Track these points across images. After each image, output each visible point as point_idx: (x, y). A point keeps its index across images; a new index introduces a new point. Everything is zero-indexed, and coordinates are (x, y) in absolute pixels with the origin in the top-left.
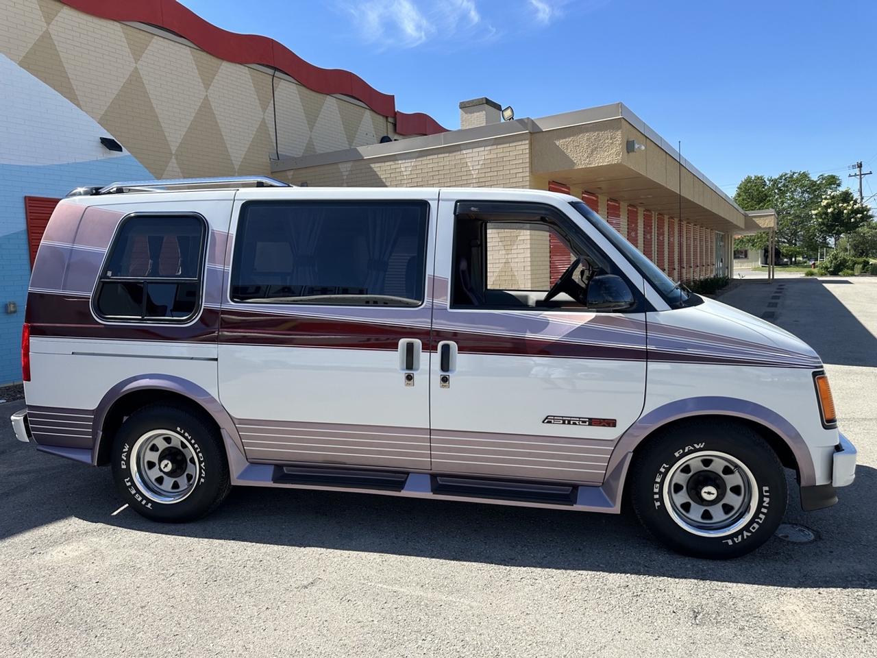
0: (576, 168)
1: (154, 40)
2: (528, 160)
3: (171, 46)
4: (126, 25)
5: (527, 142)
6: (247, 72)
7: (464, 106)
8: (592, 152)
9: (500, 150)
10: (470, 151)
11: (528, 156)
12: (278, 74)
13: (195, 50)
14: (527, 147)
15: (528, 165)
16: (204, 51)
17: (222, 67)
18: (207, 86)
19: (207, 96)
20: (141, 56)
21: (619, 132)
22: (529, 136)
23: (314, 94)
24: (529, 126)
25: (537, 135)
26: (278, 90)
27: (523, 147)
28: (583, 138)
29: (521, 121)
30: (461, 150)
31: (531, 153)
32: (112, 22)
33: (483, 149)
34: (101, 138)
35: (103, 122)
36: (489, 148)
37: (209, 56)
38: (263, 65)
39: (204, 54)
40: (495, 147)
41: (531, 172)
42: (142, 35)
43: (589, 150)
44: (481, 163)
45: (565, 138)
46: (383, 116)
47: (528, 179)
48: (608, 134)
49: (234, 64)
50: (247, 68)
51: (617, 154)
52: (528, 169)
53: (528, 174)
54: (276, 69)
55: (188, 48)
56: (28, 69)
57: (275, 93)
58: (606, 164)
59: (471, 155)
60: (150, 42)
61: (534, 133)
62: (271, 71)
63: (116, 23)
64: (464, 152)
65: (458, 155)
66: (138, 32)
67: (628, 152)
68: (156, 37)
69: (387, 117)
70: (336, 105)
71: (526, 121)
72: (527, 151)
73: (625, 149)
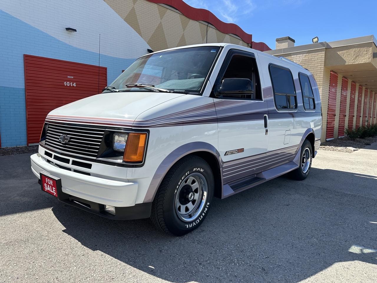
0: (347, 64)
1: (167, 11)
2: (324, 60)
3: (173, 13)
4: (159, 5)
5: (324, 52)
6: (198, 24)
7: (278, 40)
8: (356, 57)
9: (310, 56)
10: (296, 56)
11: (324, 58)
12: (209, 25)
13: (181, 15)
14: (324, 54)
15: (323, 62)
16: (184, 15)
17: (190, 22)
18: (184, 30)
19: (184, 34)
20: (163, 17)
21: (371, 48)
22: (325, 50)
23: (221, 33)
24: (326, 45)
25: (329, 49)
26: (209, 31)
27: (322, 54)
28: (352, 51)
29: (322, 43)
30: (291, 56)
31: (325, 57)
32: (154, 4)
33: (302, 55)
34: (148, 49)
35: (149, 43)
36: (305, 55)
37: (186, 17)
38: (204, 21)
39: (184, 16)
40: (308, 54)
41: (325, 65)
42: (164, 9)
43: (355, 57)
44: (300, 61)
45: (343, 51)
46: (247, 43)
47: (323, 68)
48: (365, 49)
49: (194, 21)
50: (198, 22)
51: (369, 58)
52: (323, 64)
53: (323, 66)
54: (209, 23)
55: (179, 14)
56: (126, 22)
57: (208, 33)
58: (363, 63)
59: (295, 58)
60: (166, 12)
61: (327, 48)
62: (207, 24)
63: (156, 4)
64: (293, 56)
65: (289, 58)
66: (163, 7)
67: (373, 58)
68: (168, 10)
69: (248, 44)
70: (229, 38)
71: (324, 43)
72: (324, 56)
73: (373, 56)
